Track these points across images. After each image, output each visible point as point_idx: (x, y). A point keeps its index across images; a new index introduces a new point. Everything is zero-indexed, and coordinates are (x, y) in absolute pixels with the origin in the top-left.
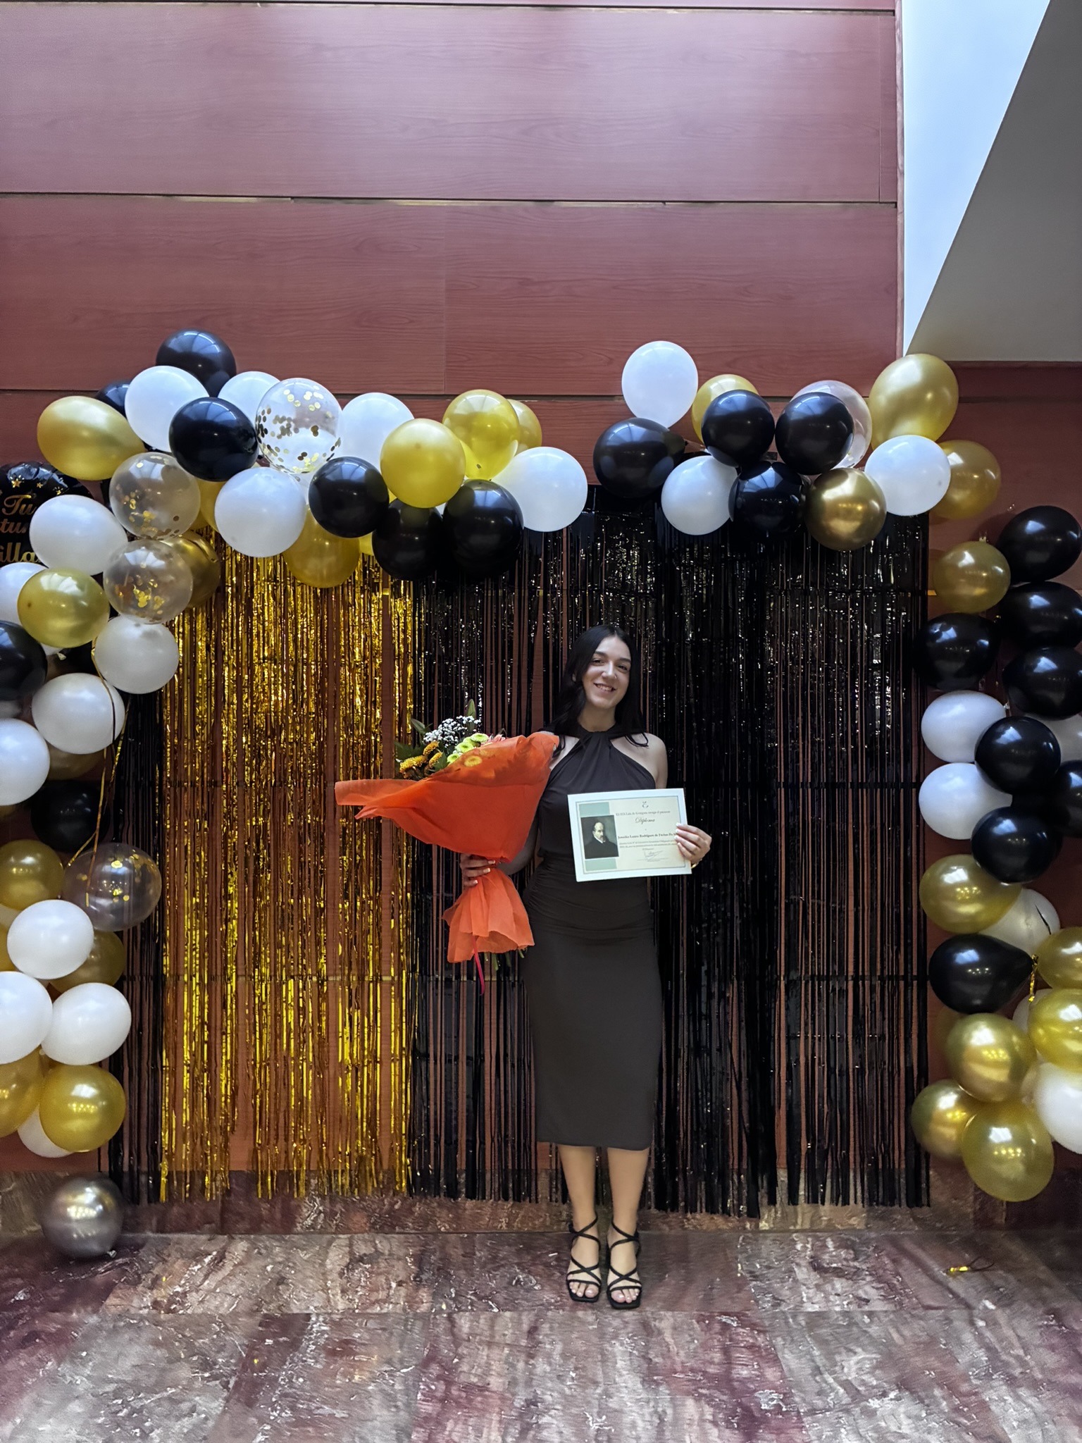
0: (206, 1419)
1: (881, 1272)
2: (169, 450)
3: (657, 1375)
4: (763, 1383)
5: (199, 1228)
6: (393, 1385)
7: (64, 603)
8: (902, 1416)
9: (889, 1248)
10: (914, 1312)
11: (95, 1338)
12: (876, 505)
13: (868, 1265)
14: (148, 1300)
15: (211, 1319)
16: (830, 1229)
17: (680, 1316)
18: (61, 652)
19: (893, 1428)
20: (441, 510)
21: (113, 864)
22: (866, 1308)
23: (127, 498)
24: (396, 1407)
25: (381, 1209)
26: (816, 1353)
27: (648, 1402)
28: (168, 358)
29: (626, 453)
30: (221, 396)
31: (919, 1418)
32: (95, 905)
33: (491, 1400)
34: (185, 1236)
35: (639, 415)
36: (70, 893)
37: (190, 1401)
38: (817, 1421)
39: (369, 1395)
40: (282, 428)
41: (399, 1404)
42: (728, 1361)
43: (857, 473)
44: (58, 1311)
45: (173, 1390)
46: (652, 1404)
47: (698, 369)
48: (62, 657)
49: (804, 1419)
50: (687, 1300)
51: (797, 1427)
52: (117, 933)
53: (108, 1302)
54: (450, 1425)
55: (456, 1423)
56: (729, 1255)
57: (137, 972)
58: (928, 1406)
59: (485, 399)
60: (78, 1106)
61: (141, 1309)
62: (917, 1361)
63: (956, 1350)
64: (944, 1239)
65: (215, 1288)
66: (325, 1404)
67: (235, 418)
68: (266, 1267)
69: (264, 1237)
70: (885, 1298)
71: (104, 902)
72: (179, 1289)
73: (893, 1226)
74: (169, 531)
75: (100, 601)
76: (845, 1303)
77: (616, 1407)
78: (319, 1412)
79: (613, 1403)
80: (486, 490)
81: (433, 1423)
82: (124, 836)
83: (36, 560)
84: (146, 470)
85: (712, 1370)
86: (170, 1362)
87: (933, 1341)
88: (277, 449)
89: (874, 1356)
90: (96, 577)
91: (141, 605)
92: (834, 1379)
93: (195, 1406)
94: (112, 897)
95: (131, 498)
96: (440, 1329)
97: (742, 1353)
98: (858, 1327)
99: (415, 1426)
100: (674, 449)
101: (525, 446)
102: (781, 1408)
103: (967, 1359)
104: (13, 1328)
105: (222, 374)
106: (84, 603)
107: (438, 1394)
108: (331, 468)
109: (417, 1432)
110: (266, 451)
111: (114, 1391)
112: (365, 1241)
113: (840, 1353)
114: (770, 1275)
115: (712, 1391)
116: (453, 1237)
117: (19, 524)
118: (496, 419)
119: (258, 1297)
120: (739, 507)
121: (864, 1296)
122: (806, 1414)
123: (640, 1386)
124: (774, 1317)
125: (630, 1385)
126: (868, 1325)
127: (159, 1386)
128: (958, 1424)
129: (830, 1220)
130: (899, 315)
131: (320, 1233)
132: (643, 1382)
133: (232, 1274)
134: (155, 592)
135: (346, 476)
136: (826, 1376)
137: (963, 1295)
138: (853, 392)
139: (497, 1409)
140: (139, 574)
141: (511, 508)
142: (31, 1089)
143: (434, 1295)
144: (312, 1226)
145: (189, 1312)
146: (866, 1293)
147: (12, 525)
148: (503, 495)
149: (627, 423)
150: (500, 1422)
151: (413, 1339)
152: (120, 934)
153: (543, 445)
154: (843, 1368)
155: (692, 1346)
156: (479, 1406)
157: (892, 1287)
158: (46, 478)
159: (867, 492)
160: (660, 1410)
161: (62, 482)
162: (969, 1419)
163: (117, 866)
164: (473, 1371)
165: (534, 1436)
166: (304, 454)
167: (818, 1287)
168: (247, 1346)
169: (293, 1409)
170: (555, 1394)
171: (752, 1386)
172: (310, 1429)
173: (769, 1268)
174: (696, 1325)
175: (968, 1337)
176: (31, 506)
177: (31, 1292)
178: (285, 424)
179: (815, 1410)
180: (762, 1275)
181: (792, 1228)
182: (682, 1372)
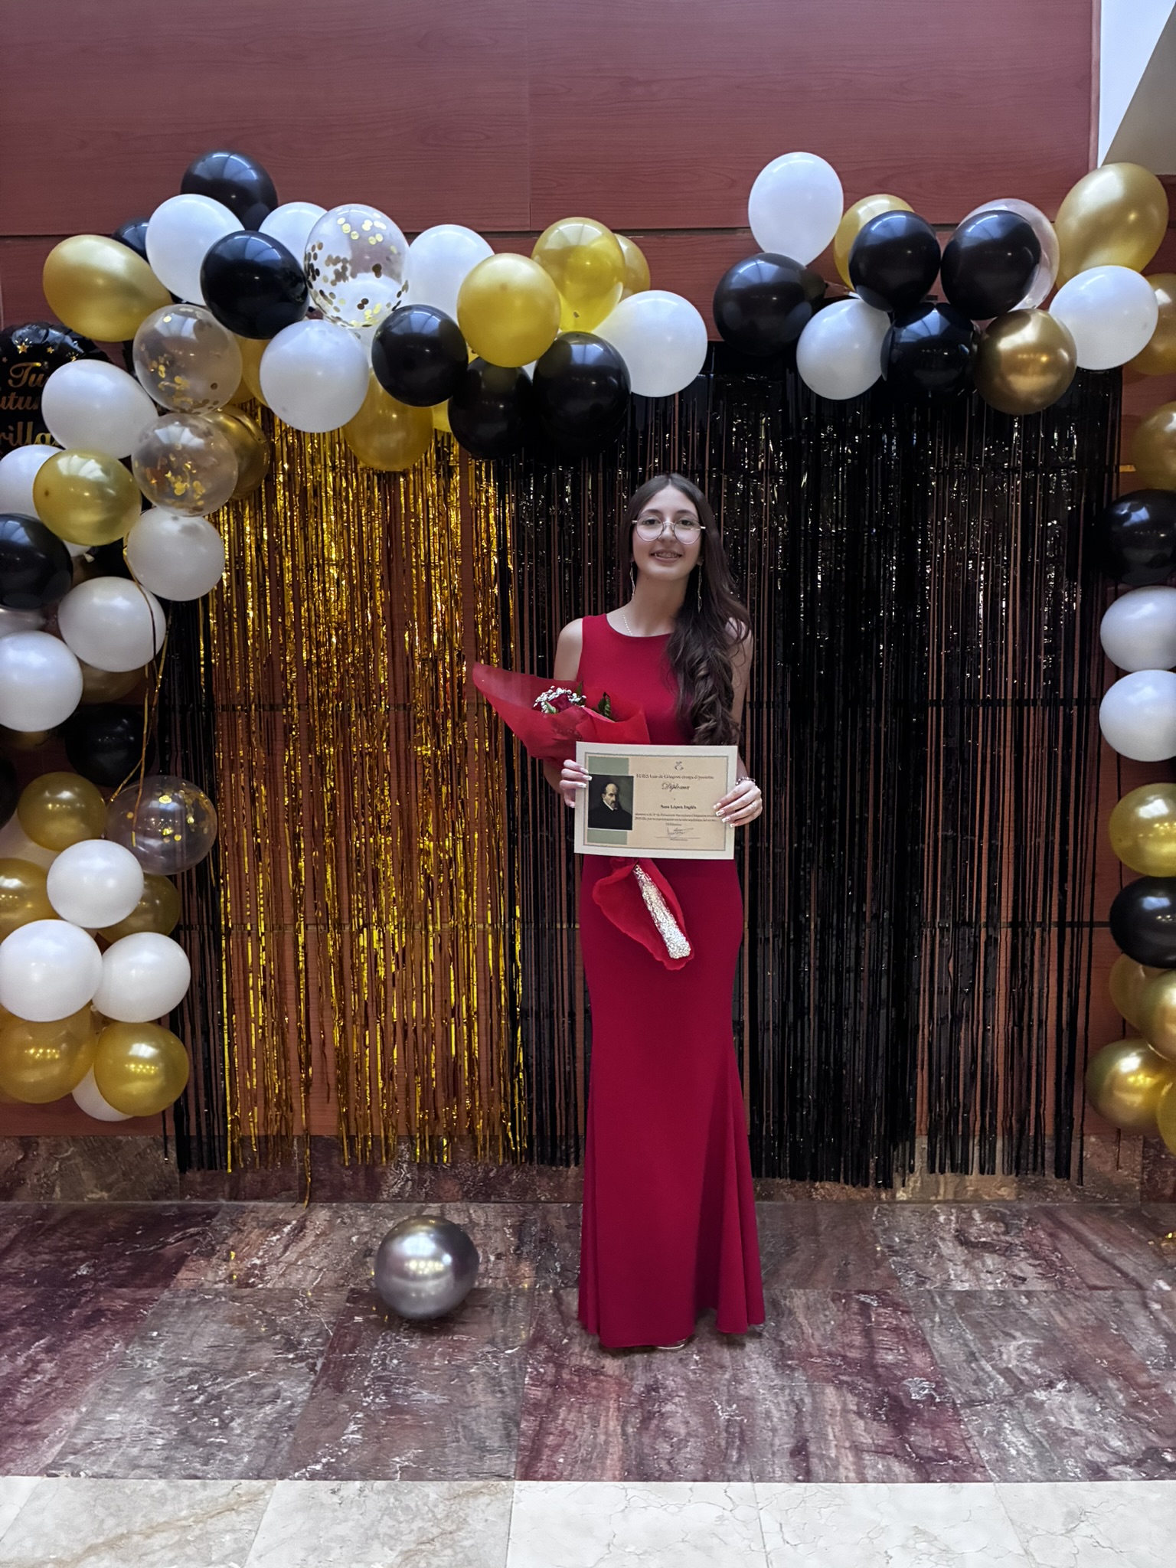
0: (292, 1406)
1: (1037, 1247)
2: (203, 303)
3: (792, 1359)
4: (912, 1370)
5: (276, 1195)
6: (497, 1368)
7: (88, 491)
8: (1073, 1410)
9: (1045, 1221)
10: (1077, 1293)
11: (166, 1316)
12: (1065, 355)
13: (1022, 1240)
14: (222, 1273)
15: (295, 1294)
16: (977, 1200)
17: (813, 1295)
18: (88, 553)
19: (1065, 1424)
20: (529, 370)
21: (161, 800)
22: (1023, 1288)
23: (155, 364)
24: (502, 1392)
25: (475, 1177)
26: (969, 1337)
27: (782, 1389)
28: (193, 185)
29: (753, 297)
30: (262, 230)
31: (1091, 1413)
32: (144, 845)
33: (607, 1386)
34: (261, 1204)
35: (767, 250)
36: (116, 834)
37: (274, 1385)
38: (977, 1414)
39: (472, 1379)
40: (337, 273)
41: (505, 1388)
42: (871, 1346)
43: (1041, 314)
44: (125, 1287)
45: (255, 1374)
46: (787, 1392)
47: (845, 191)
48: (89, 558)
49: (962, 1412)
50: (820, 1275)
51: (955, 1421)
52: (170, 877)
53: (179, 1276)
54: (563, 1412)
55: (569, 1411)
56: (864, 1228)
57: (195, 920)
58: (1102, 1398)
59: (582, 229)
60: (137, 1067)
61: (216, 1283)
62: (1086, 1348)
63: (1130, 1336)
64: (1105, 1210)
65: (297, 1260)
66: (423, 1388)
67: (280, 257)
68: (350, 1238)
69: (347, 1205)
70: (1043, 1276)
71: (154, 843)
72: (258, 1262)
73: (1048, 1196)
74: (206, 402)
75: (129, 488)
76: (998, 1281)
77: (747, 1394)
78: (418, 1397)
79: (743, 1390)
80: (586, 343)
81: (544, 1410)
82: (172, 769)
83: (52, 442)
84: (174, 329)
85: (853, 1354)
86: (252, 1342)
87: (1101, 1327)
88: (331, 294)
89: (1036, 1341)
90: (122, 460)
91: (178, 493)
92: (992, 1366)
93: (278, 1391)
94: (163, 837)
95: (159, 364)
96: (547, 1306)
97: (886, 1336)
98: (1015, 1308)
99: (523, 1413)
100: (813, 293)
101: (628, 291)
102: (932, 1397)
103: (1143, 1346)
104: (74, 1307)
105: (261, 206)
106: (111, 491)
107: (549, 1379)
108: (397, 319)
109: (527, 1421)
110: (320, 299)
111: (188, 1375)
112: (457, 1209)
113: (996, 1338)
114: (911, 1250)
115: (855, 1378)
116: (555, 1207)
117: (29, 399)
118: (595, 255)
119: (343, 1270)
120: (894, 361)
121: (1021, 1275)
122: (964, 1405)
123: (772, 1371)
124: (919, 1296)
125: (761, 1369)
126: (1026, 1307)
127: (239, 1368)
128: (1138, 1419)
129: (976, 1190)
130: (1093, 117)
131: (408, 1202)
132: (776, 1366)
133: (315, 1245)
134: (193, 478)
135: (416, 329)
136: (983, 1362)
137: (1133, 1274)
138: (1039, 214)
139: (614, 1395)
140: (175, 456)
141: (616, 367)
142: (84, 1048)
143: (537, 1269)
144: (399, 1195)
145: (269, 1286)
146: (1021, 1271)
147: (21, 399)
148: (606, 350)
149: (754, 260)
150: (619, 1409)
151: (516, 1316)
152: (171, 878)
153: (652, 288)
154: (1001, 1354)
155: (828, 1328)
156: (594, 1392)
157: (1051, 1265)
158: (58, 342)
159: (1055, 339)
160: (796, 1398)
161: (76, 347)
162: (1150, 1413)
163: (166, 801)
164: (585, 1353)
165: (657, 1426)
166: (365, 301)
167: (966, 1263)
168: (334, 1324)
169: (387, 1393)
170: (678, 1379)
171: (899, 1373)
172: (407, 1417)
173: (909, 1242)
174: (831, 1304)
175: (1141, 1320)
176: (41, 376)
177: (94, 1266)
178: (339, 266)
179: (973, 1401)
180: (904, 1249)
181: (933, 1198)
182: (819, 1357)
